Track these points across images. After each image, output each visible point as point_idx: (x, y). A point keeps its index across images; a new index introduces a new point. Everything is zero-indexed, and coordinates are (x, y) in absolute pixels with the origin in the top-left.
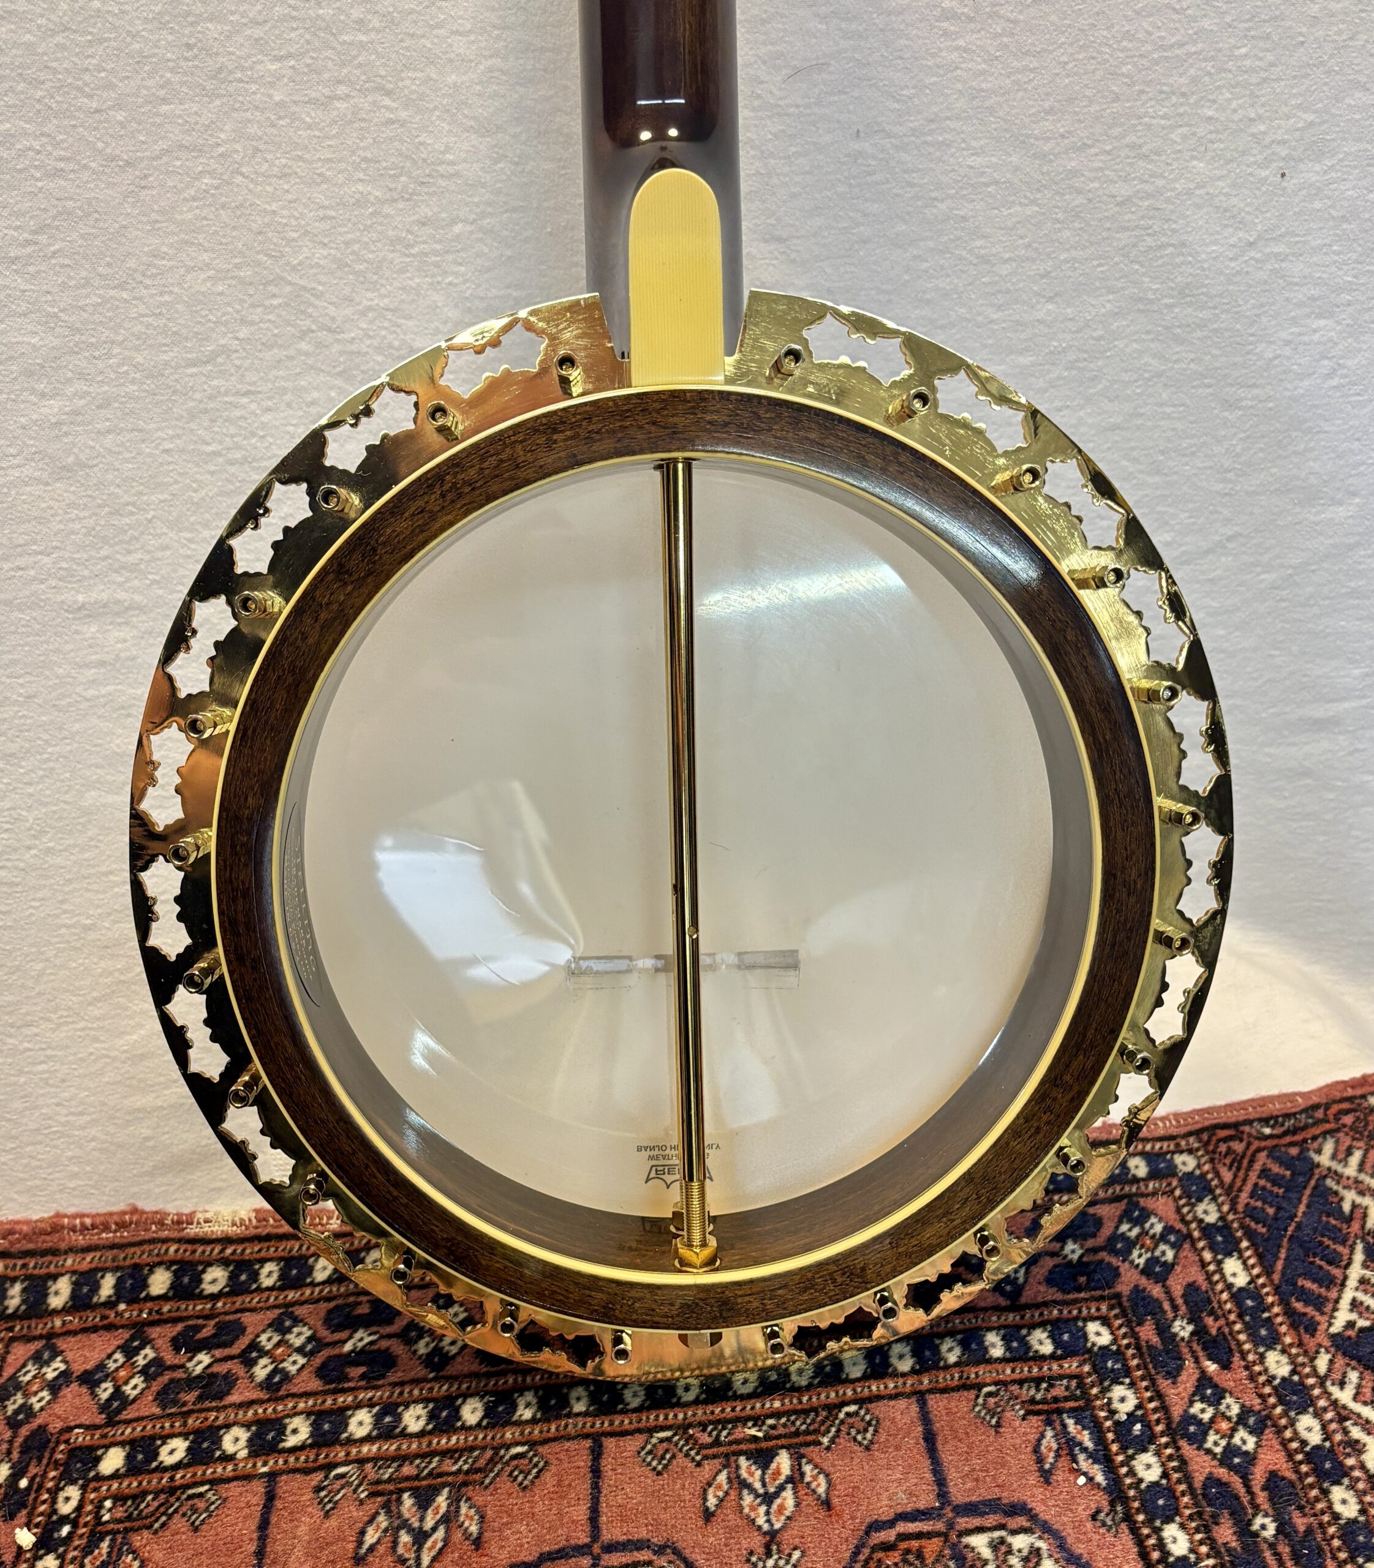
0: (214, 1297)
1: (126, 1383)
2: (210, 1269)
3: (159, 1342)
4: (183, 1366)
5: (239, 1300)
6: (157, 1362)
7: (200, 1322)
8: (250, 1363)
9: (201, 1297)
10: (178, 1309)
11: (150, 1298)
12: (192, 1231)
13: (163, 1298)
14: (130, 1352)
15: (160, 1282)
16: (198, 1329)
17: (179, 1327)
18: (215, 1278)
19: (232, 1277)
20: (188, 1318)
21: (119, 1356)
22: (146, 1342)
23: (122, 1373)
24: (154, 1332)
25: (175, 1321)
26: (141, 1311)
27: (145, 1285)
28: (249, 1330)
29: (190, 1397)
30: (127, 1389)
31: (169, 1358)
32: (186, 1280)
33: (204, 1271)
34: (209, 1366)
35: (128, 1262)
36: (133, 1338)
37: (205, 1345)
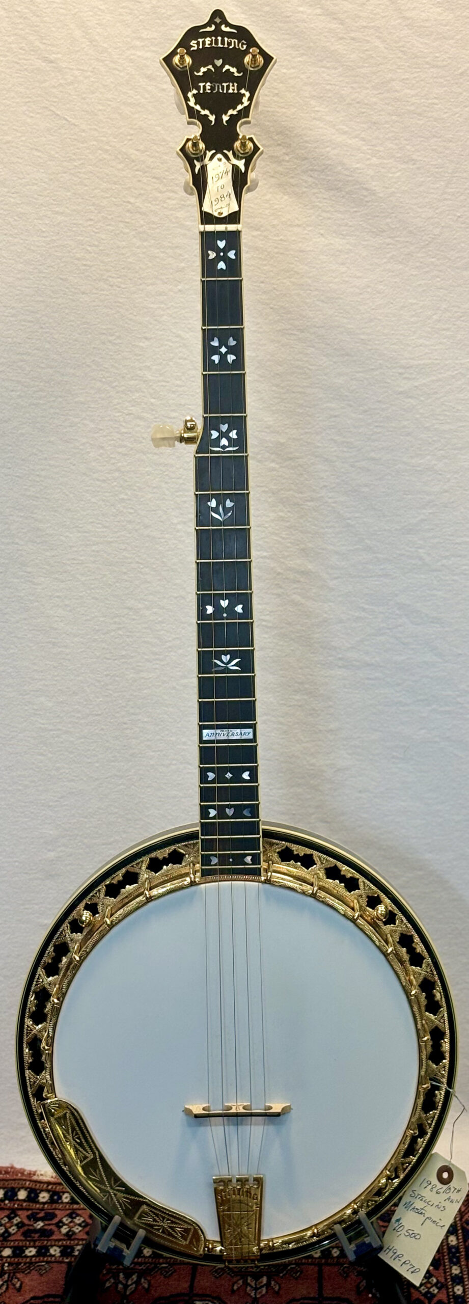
0: (44, 1203)
1: (10, 1228)
2: (42, 1193)
3: (22, 1216)
4: (32, 1225)
5: (54, 1206)
6: (21, 1222)
7: (38, 1211)
8: (60, 1227)
9: (38, 1202)
10: (29, 1205)
11: (18, 1200)
12: (35, 1178)
13: (24, 1201)
14: (10, 1219)
15: (22, 1195)
16: (38, 1213)
17: (30, 1212)
18: (44, 1197)
19: (51, 1197)
20: (35, 1209)
21: (6, 1220)
22: (16, 1216)
23: (8, 1225)
24: (20, 1213)
25: (28, 1210)
26: (14, 1204)
27: (16, 1195)
28: (58, 1216)
29: (37, 1236)
30: (11, 1230)
31: (26, 1221)
32: (33, 1195)
33: (40, 1193)
34: (43, 1226)
35: (9, 1186)
36: (11, 1213)
37: (42, 1219)
